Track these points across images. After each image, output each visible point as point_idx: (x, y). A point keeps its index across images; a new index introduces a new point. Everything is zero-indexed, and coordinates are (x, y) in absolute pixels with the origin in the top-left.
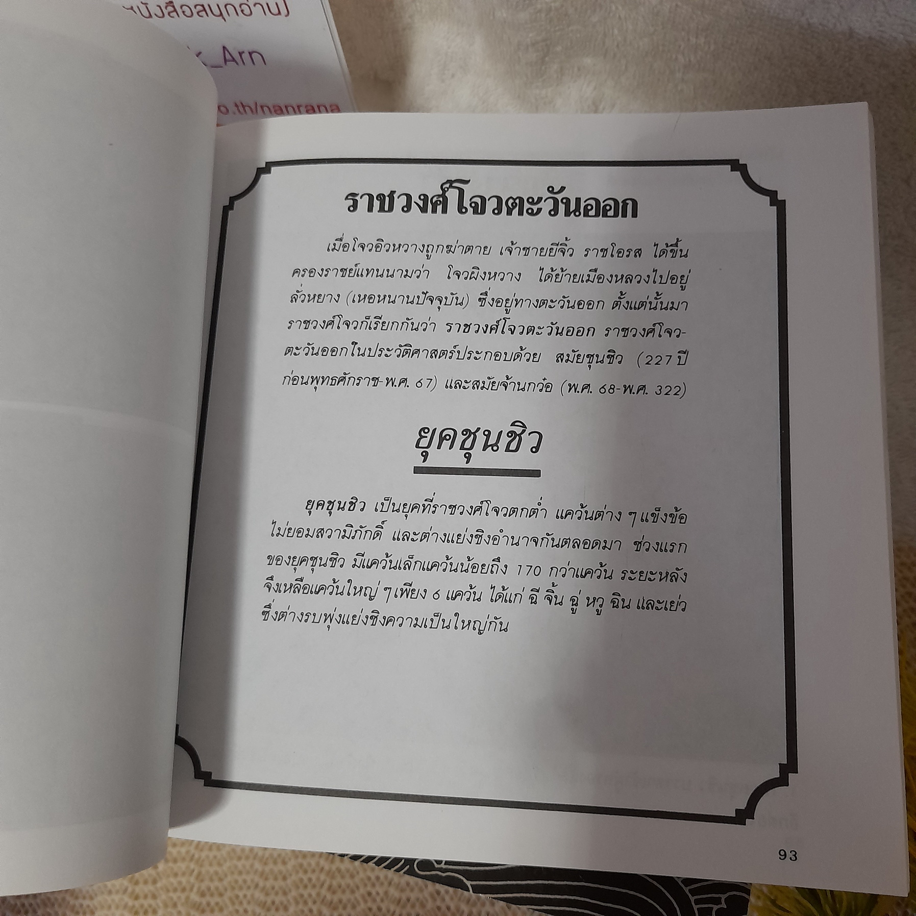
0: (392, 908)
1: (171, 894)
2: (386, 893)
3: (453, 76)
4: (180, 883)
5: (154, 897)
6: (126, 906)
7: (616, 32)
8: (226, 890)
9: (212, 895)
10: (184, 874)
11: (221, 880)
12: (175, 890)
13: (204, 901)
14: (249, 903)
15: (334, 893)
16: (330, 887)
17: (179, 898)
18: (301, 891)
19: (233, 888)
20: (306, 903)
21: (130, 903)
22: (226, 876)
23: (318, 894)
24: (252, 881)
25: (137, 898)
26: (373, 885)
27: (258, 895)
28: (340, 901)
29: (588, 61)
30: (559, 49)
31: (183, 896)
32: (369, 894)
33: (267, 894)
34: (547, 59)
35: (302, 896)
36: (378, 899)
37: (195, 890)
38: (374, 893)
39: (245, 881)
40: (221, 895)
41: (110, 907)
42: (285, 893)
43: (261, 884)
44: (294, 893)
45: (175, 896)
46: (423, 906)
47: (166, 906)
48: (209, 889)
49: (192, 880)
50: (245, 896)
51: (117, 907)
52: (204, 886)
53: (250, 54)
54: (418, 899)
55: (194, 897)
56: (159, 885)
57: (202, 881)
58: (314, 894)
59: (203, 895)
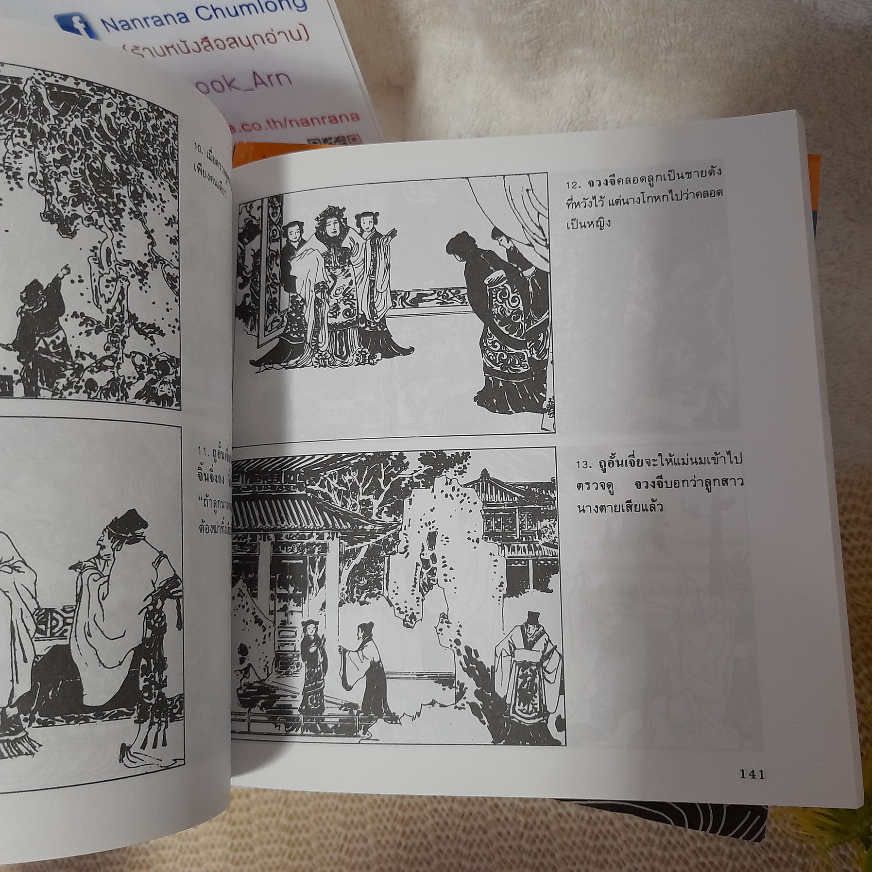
0: (457, 821)
1: (263, 819)
2: (451, 809)
3: (458, 76)
4: (270, 809)
5: (249, 822)
6: (225, 832)
7: (601, 23)
8: (310, 813)
9: (299, 818)
10: (273, 801)
11: (305, 805)
12: (267, 816)
13: (292, 824)
14: (331, 823)
15: (405, 810)
16: (401, 806)
17: (270, 822)
18: (376, 810)
19: (316, 812)
20: (381, 821)
21: (229, 829)
22: (309, 801)
23: (391, 813)
24: (333, 804)
25: (234, 824)
27: (340, 816)
28: (411, 818)
29: (579, 51)
30: (551, 43)
31: (274, 821)
32: (436, 810)
33: (347, 815)
34: (541, 53)
35: (377, 815)
36: (444, 815)
37: (284, 814)
38: (440, 809)
39: (326, 805)
40: (306, 818)
41: (211, 834)
42: (362, 813)
43: (341, 806)
44: (370, 813)
45: (266, 821)
46: (484, 818)
47: (260, 829)
48: (296, 813)
49: (281, 806)
50: (327, 818)
51: (218, 833)
52: (291, 811)
53: (277, 76)
54: (479, 813)
55: (284, 821)
56: (252, 812)
57: (289, 806)
58: (387, 813)
59: (290, 818)
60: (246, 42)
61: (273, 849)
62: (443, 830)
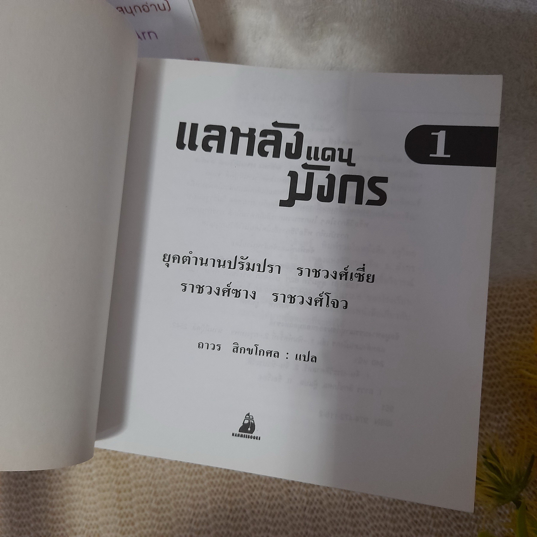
0: (265, 501)
1: (140, 505)
2: (261, 494)
3: (260, 38)
4: (145, 498)
5: (131, 507)
6: (115, 514)
7: (352, 8)
8: (171, 499)
9: (164, 503)
10: (146, 493)
11: (168, 495)
12: (143, 502)
13: (159, 507)
14: (185, 506)
15: (232, 496)
16: (229, 494)
17: (145, 506)
18: (213, 496)
19: (175, 499)
20: (216, 503)
21: (118, 512)
22: (170, 492)
23: (223, 498)
24: (185, 493)
25: (121, 508)
26: (253, 490)
27: (190, 501)
28: (235, 500)
29: (336, 25)
30: (320, 19)
31: (147, 506)
32: (251, 495)
33: (194, 500)
34: (313, 25)
35: (214, 499)
36: (256, 497)
37: (154, 501)
38: (253, 494)
39: (181, 494)
40: (168, 503)
41: (107, 515)
42: (204, 499)
43: (191, 495)
44: (209, 498)
45: (143, 506)
46: (281, 498)
47: (138, 511)
48: (161, 500)
49: (152, 496)
50: (182, 502)
51: (111, 515)
52: (158, 499)
53: (149, 33)
54: (278, 495)
55: (154, 505)
56: (133, 500)
57: (157, 496)
58: (220, 497)
59: (158, 503)
60: (129, 10)
61: (147, 524)
62: (256, 507)
